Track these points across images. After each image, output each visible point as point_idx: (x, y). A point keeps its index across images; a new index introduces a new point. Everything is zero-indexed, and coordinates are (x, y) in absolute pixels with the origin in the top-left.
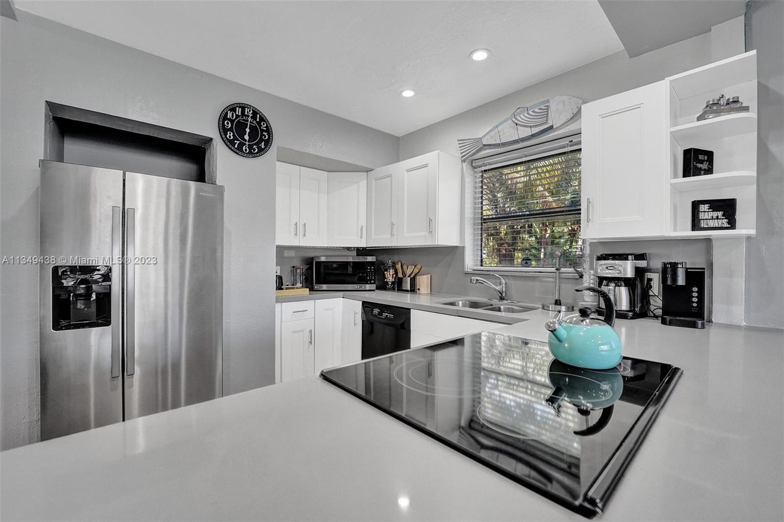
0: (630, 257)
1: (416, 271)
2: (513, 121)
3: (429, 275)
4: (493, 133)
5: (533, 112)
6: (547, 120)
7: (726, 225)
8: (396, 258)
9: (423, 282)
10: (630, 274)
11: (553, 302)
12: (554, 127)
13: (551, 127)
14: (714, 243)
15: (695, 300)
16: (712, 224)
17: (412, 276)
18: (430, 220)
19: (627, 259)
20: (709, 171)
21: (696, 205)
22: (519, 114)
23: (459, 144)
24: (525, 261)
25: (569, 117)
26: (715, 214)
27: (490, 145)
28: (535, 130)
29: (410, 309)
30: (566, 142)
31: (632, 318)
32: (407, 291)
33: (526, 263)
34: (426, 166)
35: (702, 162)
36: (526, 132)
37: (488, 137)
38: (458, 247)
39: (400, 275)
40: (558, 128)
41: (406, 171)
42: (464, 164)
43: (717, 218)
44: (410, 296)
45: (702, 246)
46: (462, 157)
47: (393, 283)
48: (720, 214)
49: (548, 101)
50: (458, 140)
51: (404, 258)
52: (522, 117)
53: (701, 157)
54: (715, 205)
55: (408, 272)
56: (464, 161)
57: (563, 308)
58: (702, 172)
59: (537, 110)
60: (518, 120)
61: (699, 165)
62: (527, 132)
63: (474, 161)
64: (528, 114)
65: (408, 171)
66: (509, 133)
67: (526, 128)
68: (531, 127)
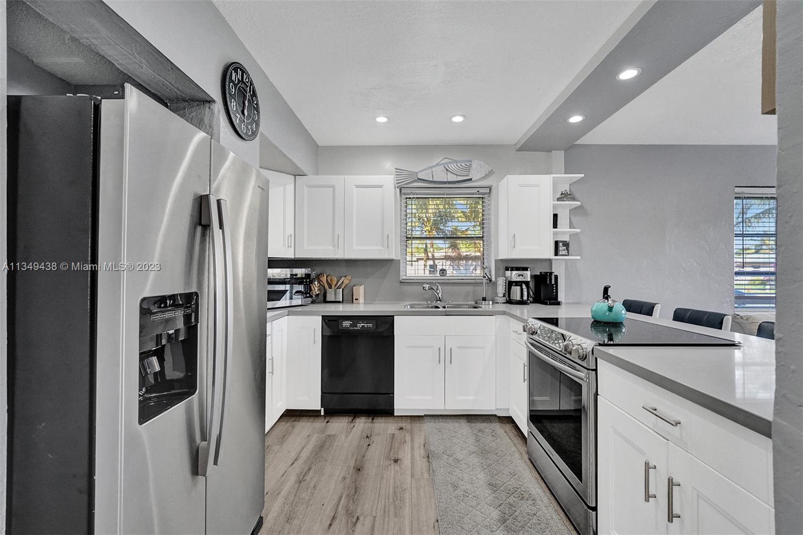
0: (529, 269)
1: (347, 281)
2: (444, 166)
3: (366, 285)
4: (427, 171)
5: (461, 165)
6: (469, 174)
7: (567, 254)
11: (482, 299)
12: (473, 180)
13: (471, 180)
14: (553, 262)
15: (555, 291)
16: (563, 253)
19: (527, 270)
21: (556, 243)
23: (396, 172)
24: (442, 272)
25: (483, 176)
27: (424, 180)
28: (458, 179)
29: (393, 316)
30: (475, 191)
32: (339, 302)
33: (443, 273)
34: (381, 187)
36: (452, 177)
37: (423, 173)
38: (394, 260)
40: (475, 181)
41: (355, 187)
42: (396, 190)
43: (564, 250)
44: (342, 306)
45: (548, 264)
46: (397, 183)
48: (565, 248)
49: (471, 161)
50: (396, 169)
51: (328, 270)
52: (452, 167)
54: (563, 243)
55: (336, 284)
56: (396, 187)
59: (463, 165)
60: (449, 168)
62: (455, 178)
63: (403, 189)
64: (457, 165)
65: (358, 187)
66: (440, 175)
67: (453, 175)
68: (457, 175)
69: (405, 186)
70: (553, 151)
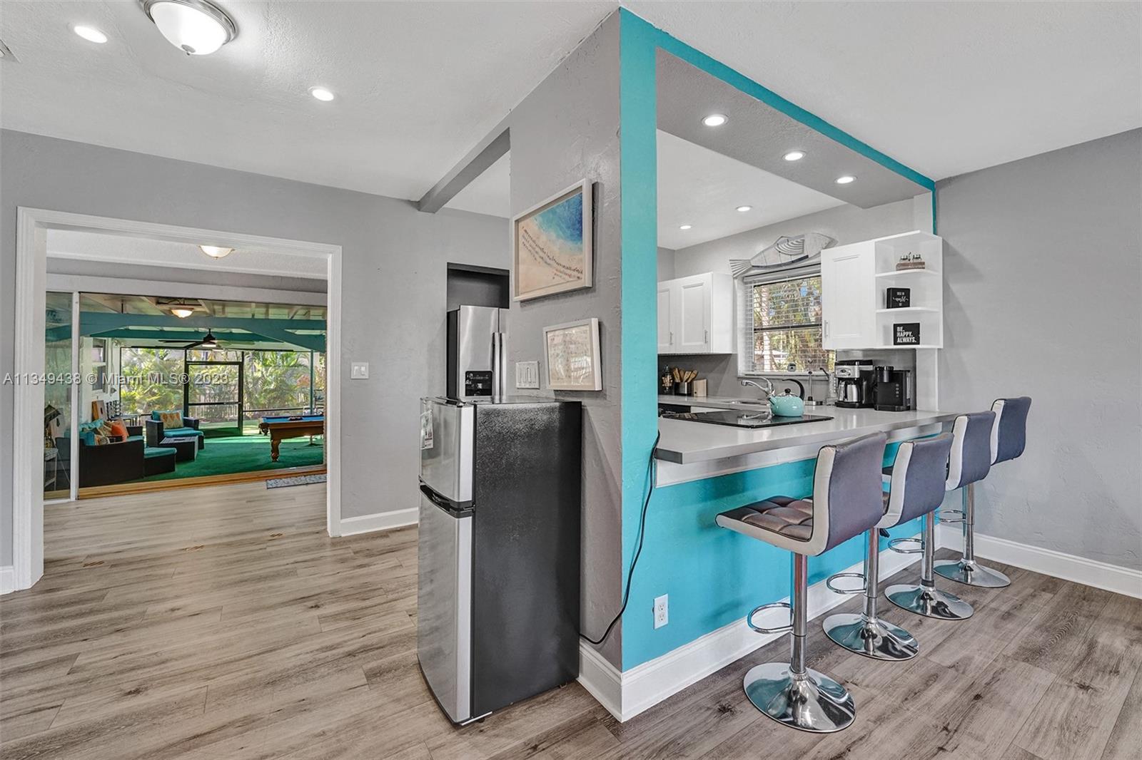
0: (856, 363)
1: (693, 376)
2: (776, 249)
3: (705, 380)
4: (760, 257)
5: (792, 243)
6: (803, 251)
7: (914, 341)
8: (673, 365)
9: (700, 386)
10: (857, 376)
11: (807, 398)
12: (809, 257)
13: (807, 256)
14: (917, 353)
15: (897, 393)
16: (905, 340)
17: (689, 381)
18: (706, 332)
19: (854, 364)
20: (907, 304)
21: (896, 326)
22: (782, 243)
23: (731, 263)
24: (790, 367)
26: (907, 333)
27: (758, 267)
28: (794, 258)
29: (690, 407)
31: (858, 408)
32: (684, 395)
33: (792, 368)
34: (701, 285)
35: (900, 297)
36: (786, 259)
37: (756, 259)
38: (731, 354)
39: (678, 380)
40: (811, 258)
41: (682, 288)
42: (736, 281)
43: (908, 336)
44: (688, 398)
45: (910, 355)
46: (734, 275)
47: (670, 387)
48: (910, 333)
49: (803, 236)
50: (730, 260)
51: (680, 365)
52: (783, 247)
53: (898, 293)
54: (907, 327)
55: (685, 378)
56: (736, 278)
57: (814, 403)
58: (900, 304)
59: (795, 242)
60: (780, 249)
61: (897, 299)
63: (745, 278)
64: (788, 244)
65: (685, 287)
66: (774, 259)
67: (787, 256)
68: (791, 255)
69: (746, 275)
70: (915, 197)
